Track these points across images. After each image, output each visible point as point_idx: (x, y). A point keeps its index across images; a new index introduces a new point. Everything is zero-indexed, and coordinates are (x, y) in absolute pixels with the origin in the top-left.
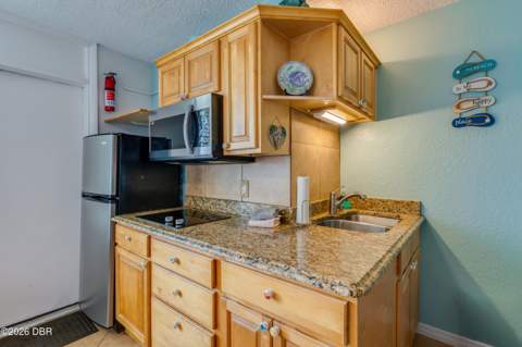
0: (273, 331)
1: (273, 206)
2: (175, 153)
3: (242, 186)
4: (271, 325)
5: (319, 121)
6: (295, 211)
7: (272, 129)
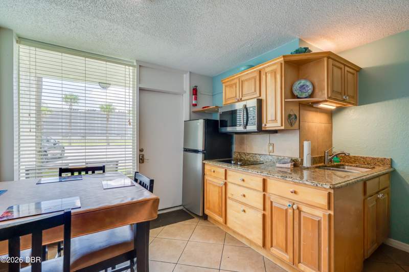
0: (295, 207)
1: (289, 158)
2: (229, 129)
3: (269, 146)
4: (294, 204)
5: (317, 108)
6: (302, 160)
7: (290, 116)
